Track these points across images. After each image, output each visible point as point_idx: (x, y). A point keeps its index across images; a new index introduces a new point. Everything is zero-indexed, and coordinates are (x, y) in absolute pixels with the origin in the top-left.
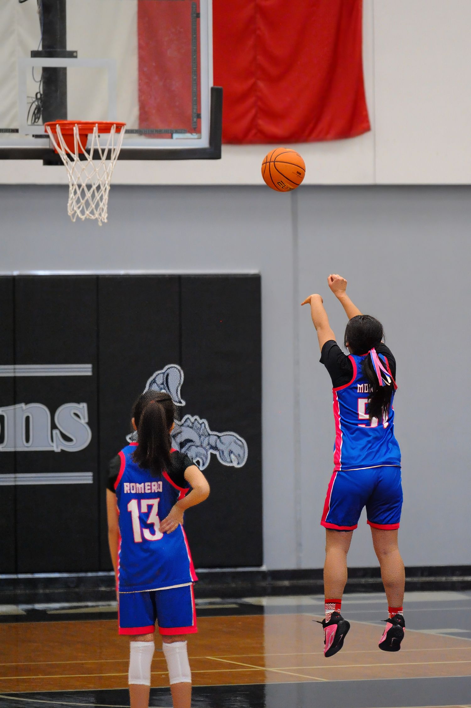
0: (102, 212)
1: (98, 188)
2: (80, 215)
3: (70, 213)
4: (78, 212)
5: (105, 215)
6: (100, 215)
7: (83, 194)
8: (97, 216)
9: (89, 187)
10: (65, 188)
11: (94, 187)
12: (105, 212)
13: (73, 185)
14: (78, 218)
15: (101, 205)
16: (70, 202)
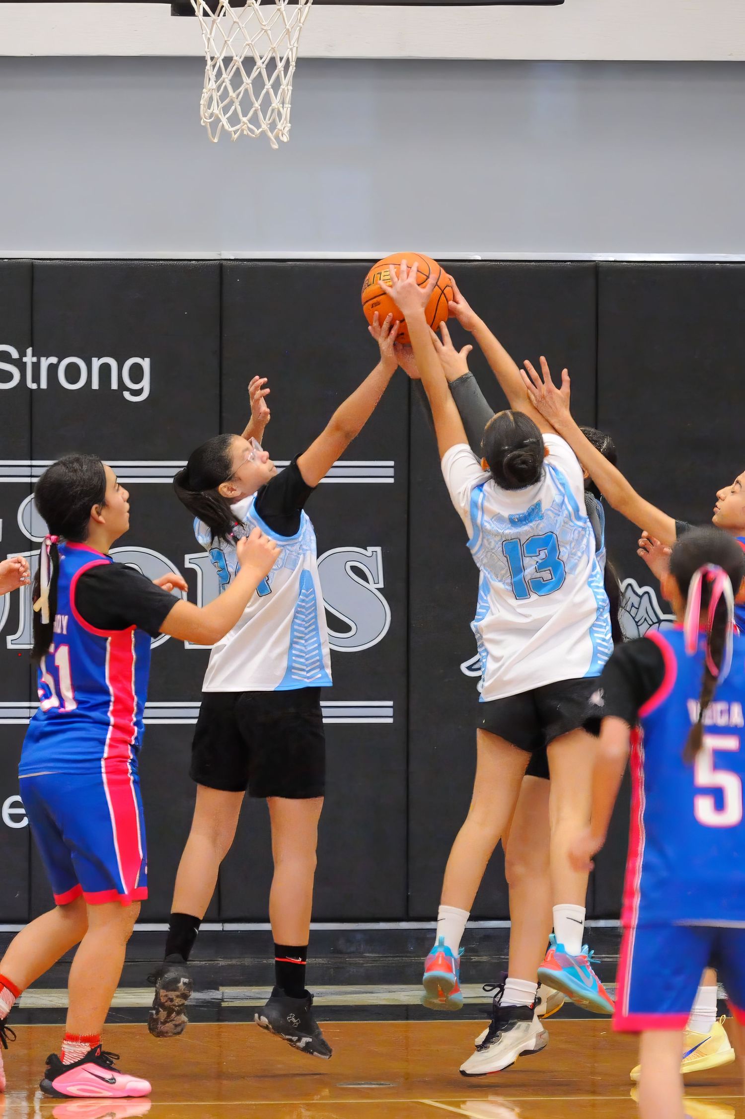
0: (277, 119)
1: (272, 65)
2: (227, 127)
3: (205, 121)
4: (224, 120)
5: (284, 126)
6: (273, 126)
7: (236, 81)
8: (264, 126)
9: (249, 62)
10: (197, 63)
11: (261, 65)
12: (286, 119)
13: (212, 58)
14: (225, 134)
15: (276, 103)
16: (205, 96)
